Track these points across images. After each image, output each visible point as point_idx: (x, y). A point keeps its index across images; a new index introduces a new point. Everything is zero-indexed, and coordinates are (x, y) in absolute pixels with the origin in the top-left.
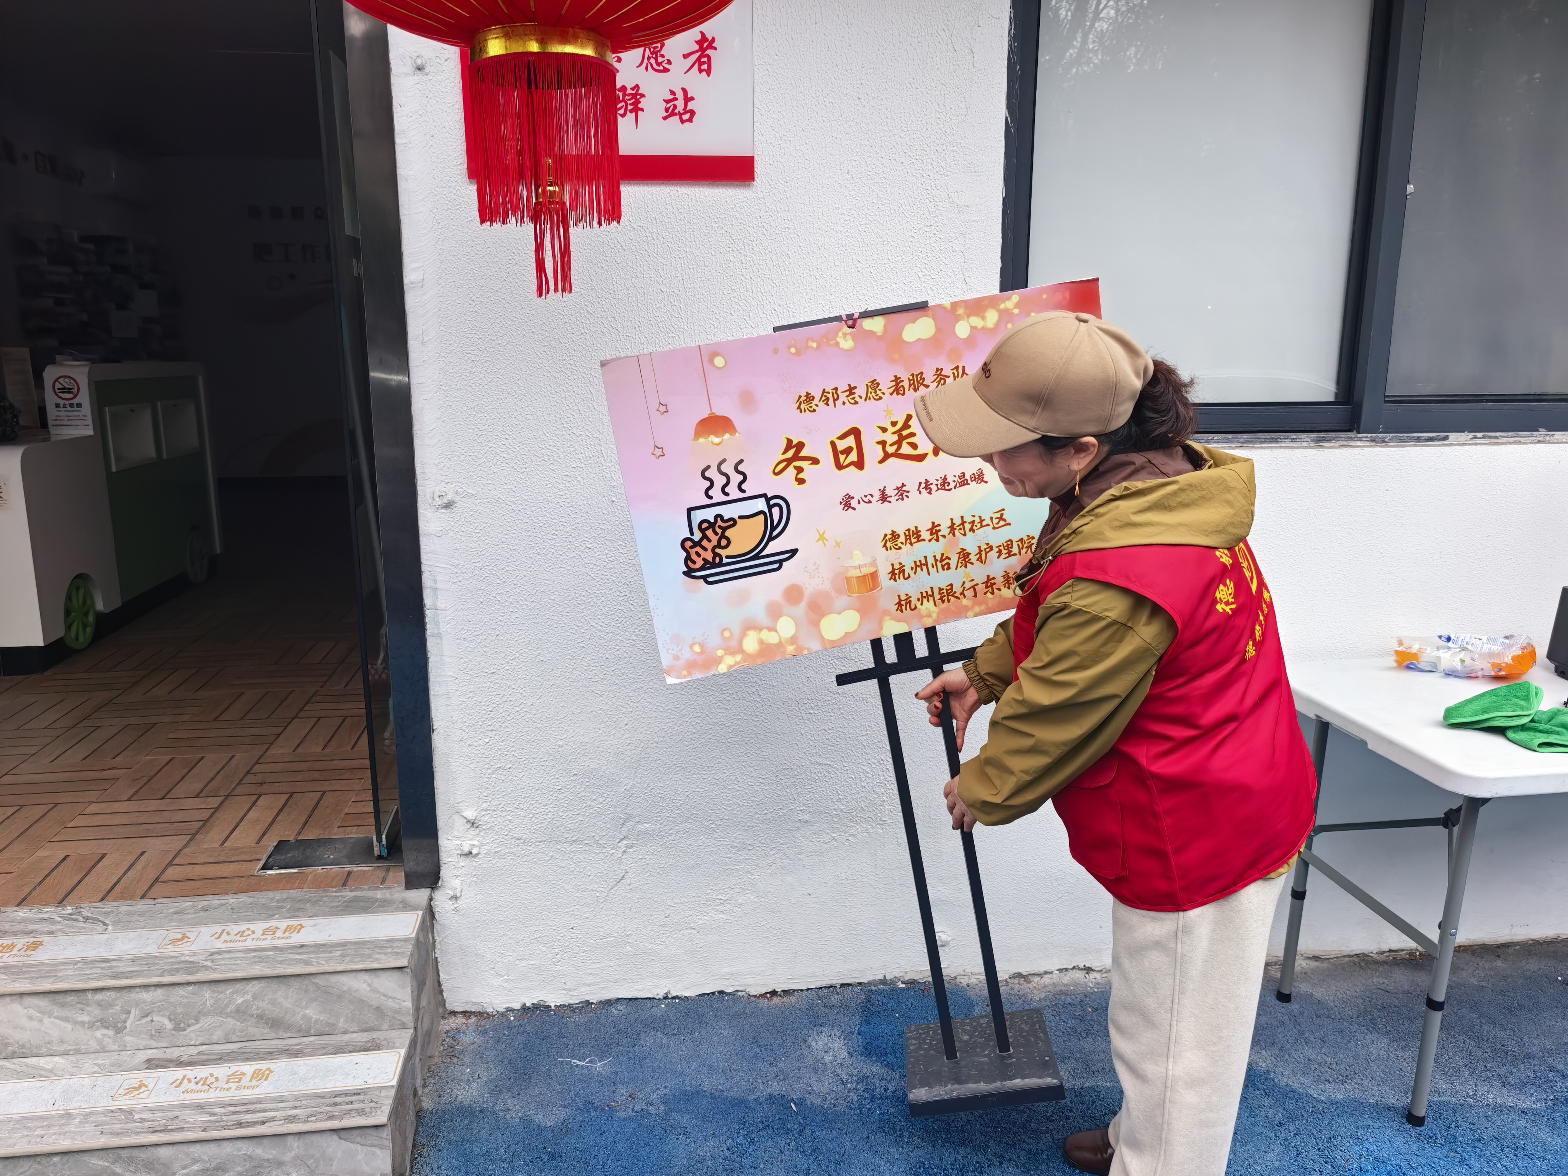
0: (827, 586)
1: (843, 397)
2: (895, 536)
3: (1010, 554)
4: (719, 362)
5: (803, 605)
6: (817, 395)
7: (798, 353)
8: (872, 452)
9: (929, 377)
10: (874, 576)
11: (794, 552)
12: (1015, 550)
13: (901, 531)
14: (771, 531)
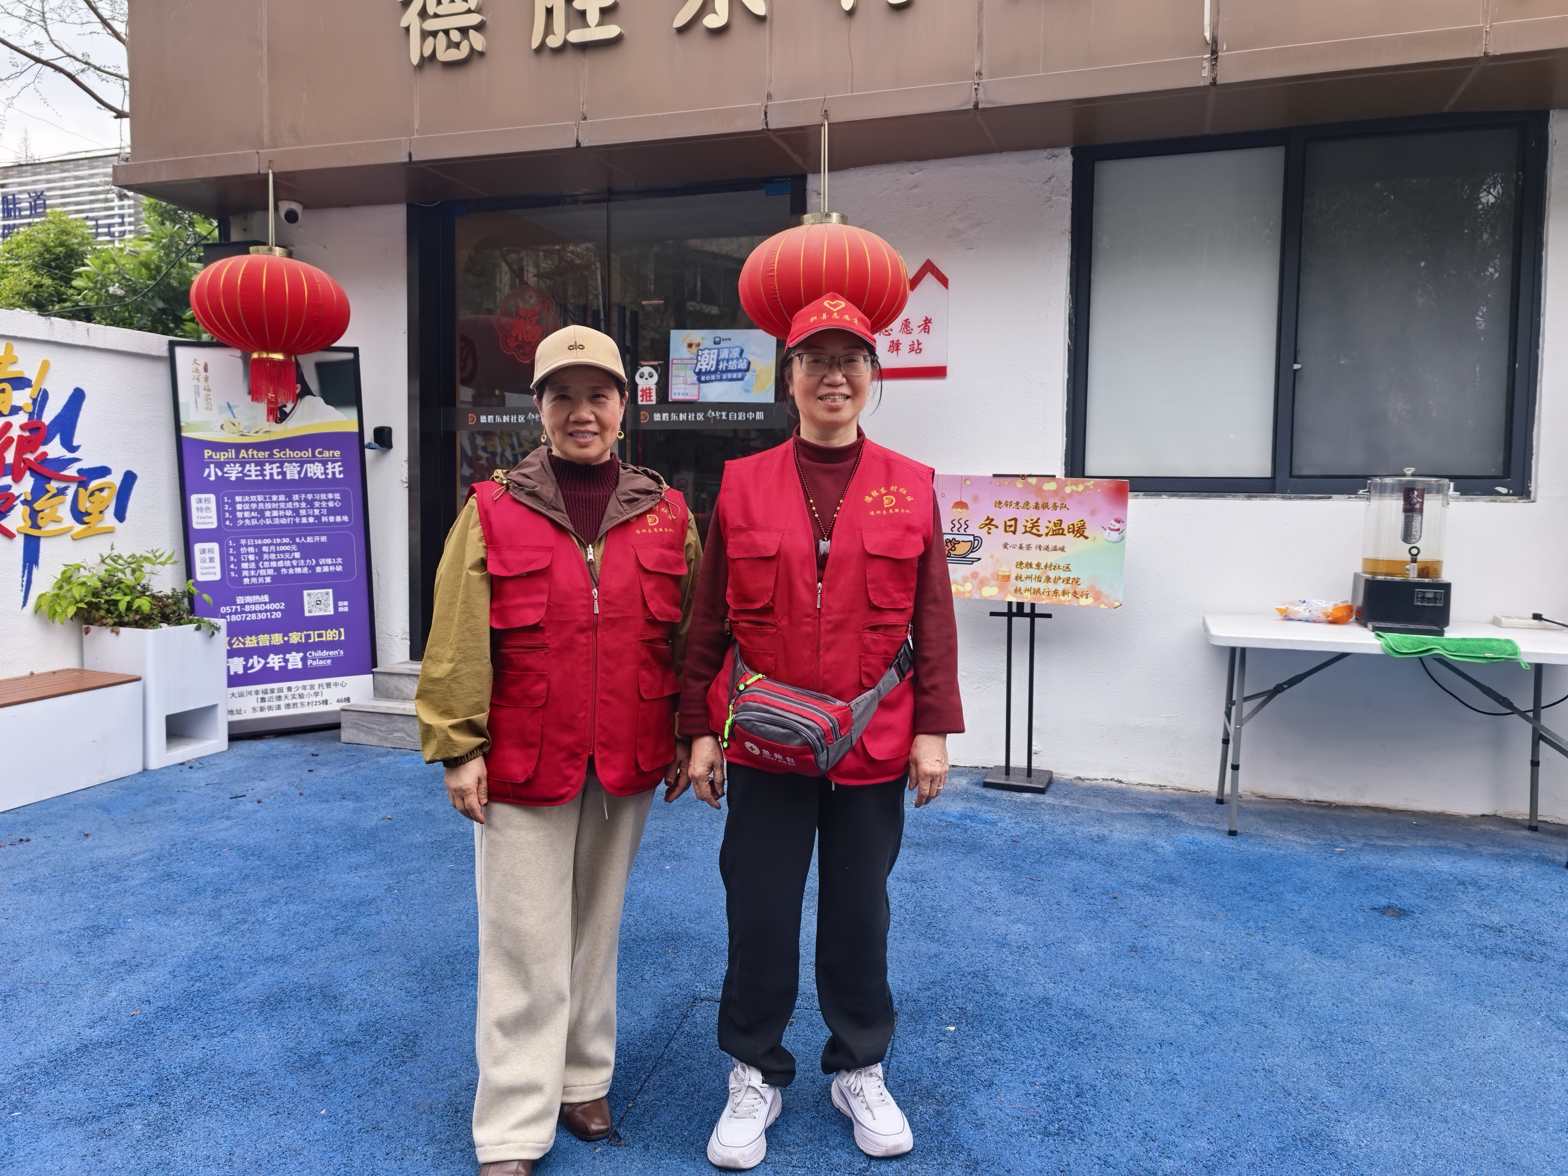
0: (989, 576)
1: (1014, 505)
2: (1021, 563)
3: (1068, 583)
4: (968, 482)
5: (978, 580)
6: (1004, 502)
7: (1000, 485)
8: (1020, 529)
9: (1050, 505)
10: (1009, 576)
11: (979, 559)
12: (1070, 581)
13: (1024, 562)
14: (973, 549)
